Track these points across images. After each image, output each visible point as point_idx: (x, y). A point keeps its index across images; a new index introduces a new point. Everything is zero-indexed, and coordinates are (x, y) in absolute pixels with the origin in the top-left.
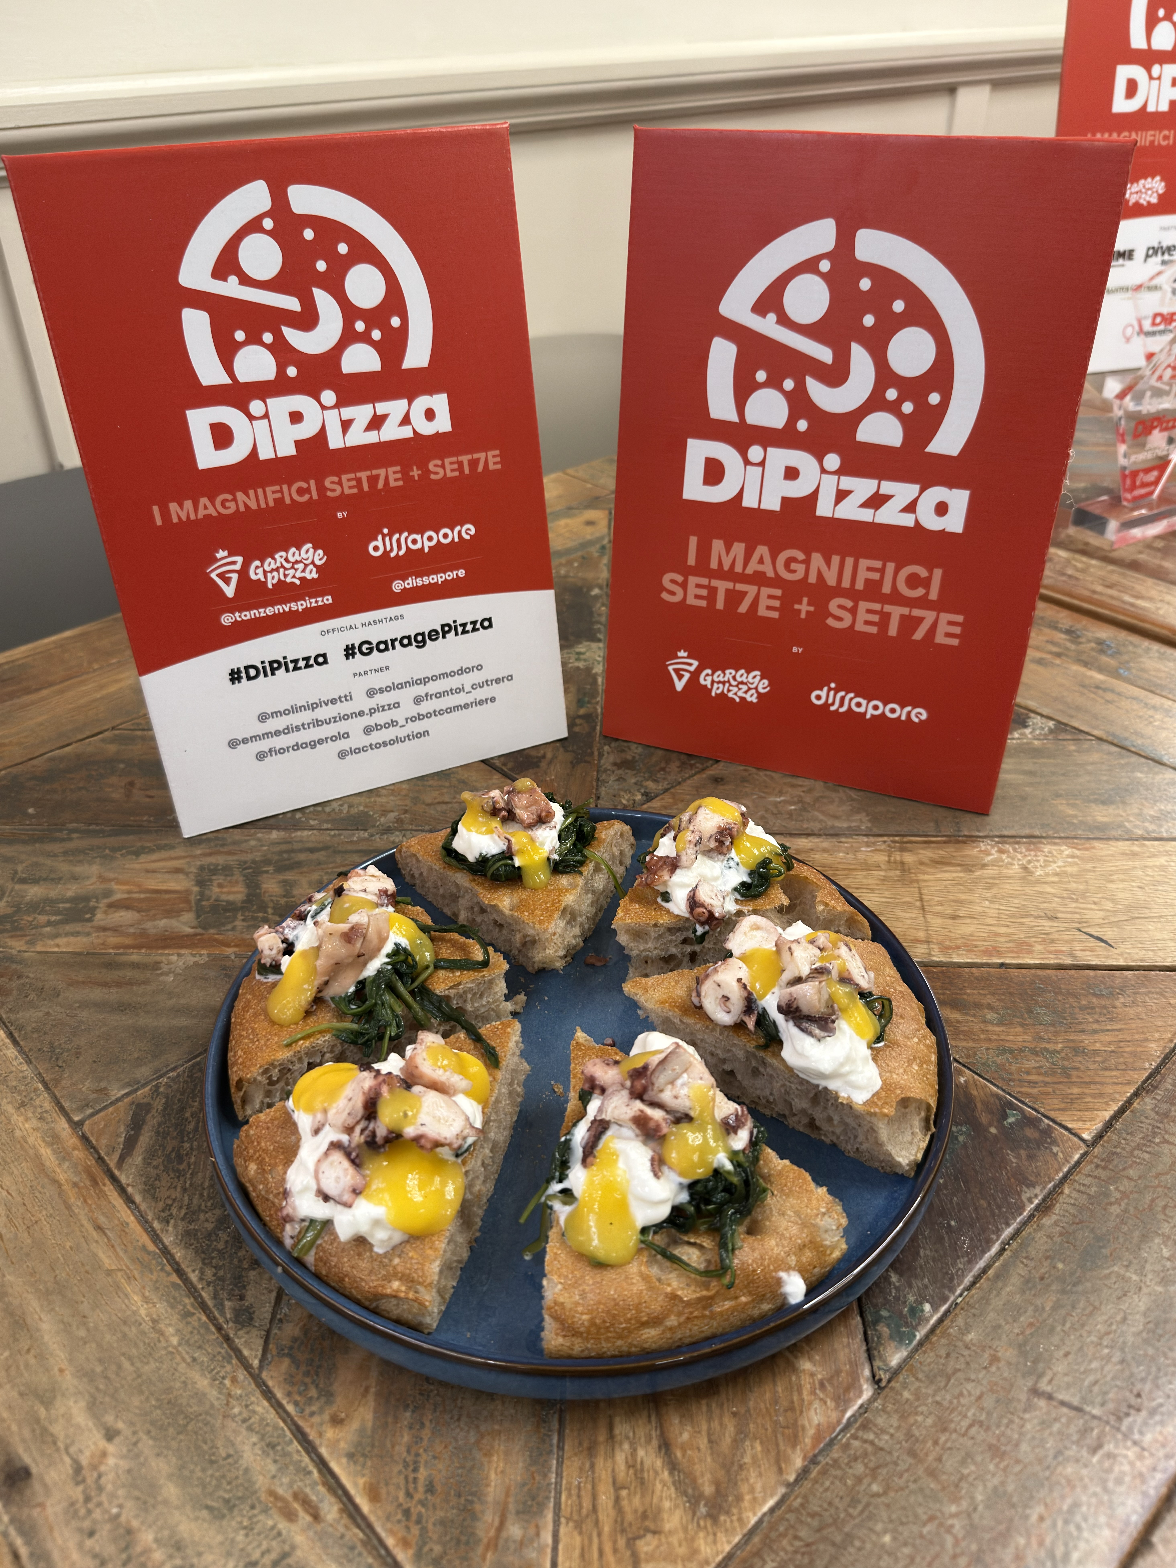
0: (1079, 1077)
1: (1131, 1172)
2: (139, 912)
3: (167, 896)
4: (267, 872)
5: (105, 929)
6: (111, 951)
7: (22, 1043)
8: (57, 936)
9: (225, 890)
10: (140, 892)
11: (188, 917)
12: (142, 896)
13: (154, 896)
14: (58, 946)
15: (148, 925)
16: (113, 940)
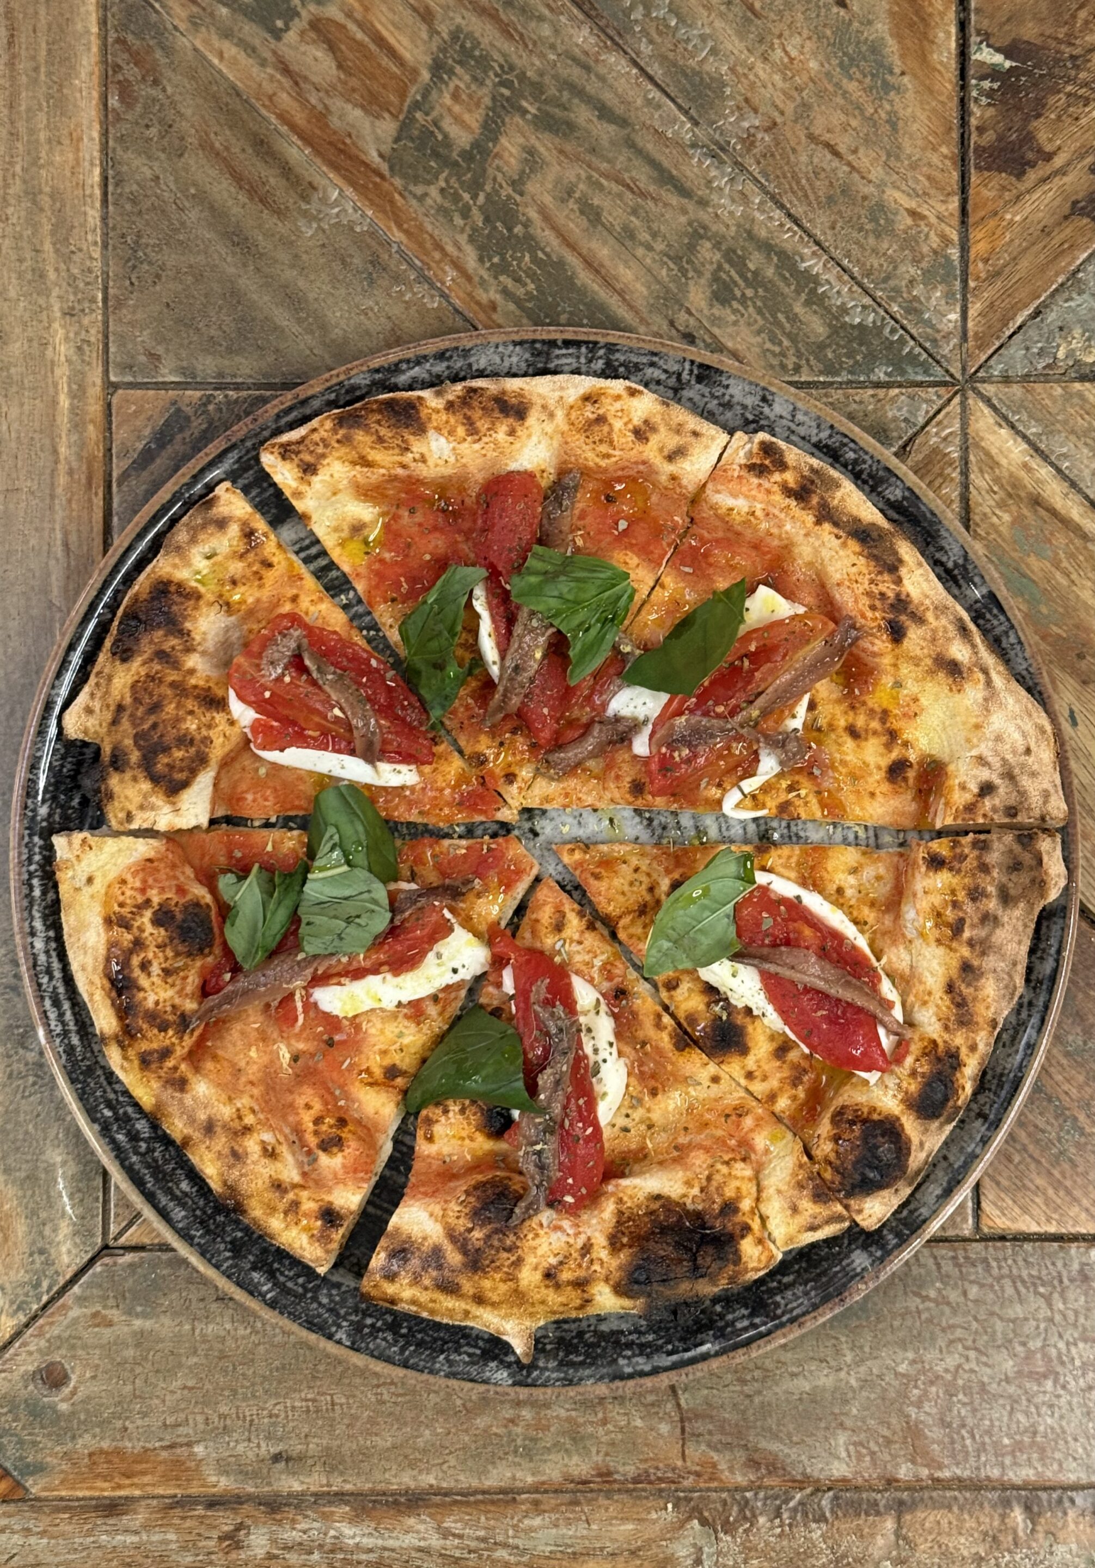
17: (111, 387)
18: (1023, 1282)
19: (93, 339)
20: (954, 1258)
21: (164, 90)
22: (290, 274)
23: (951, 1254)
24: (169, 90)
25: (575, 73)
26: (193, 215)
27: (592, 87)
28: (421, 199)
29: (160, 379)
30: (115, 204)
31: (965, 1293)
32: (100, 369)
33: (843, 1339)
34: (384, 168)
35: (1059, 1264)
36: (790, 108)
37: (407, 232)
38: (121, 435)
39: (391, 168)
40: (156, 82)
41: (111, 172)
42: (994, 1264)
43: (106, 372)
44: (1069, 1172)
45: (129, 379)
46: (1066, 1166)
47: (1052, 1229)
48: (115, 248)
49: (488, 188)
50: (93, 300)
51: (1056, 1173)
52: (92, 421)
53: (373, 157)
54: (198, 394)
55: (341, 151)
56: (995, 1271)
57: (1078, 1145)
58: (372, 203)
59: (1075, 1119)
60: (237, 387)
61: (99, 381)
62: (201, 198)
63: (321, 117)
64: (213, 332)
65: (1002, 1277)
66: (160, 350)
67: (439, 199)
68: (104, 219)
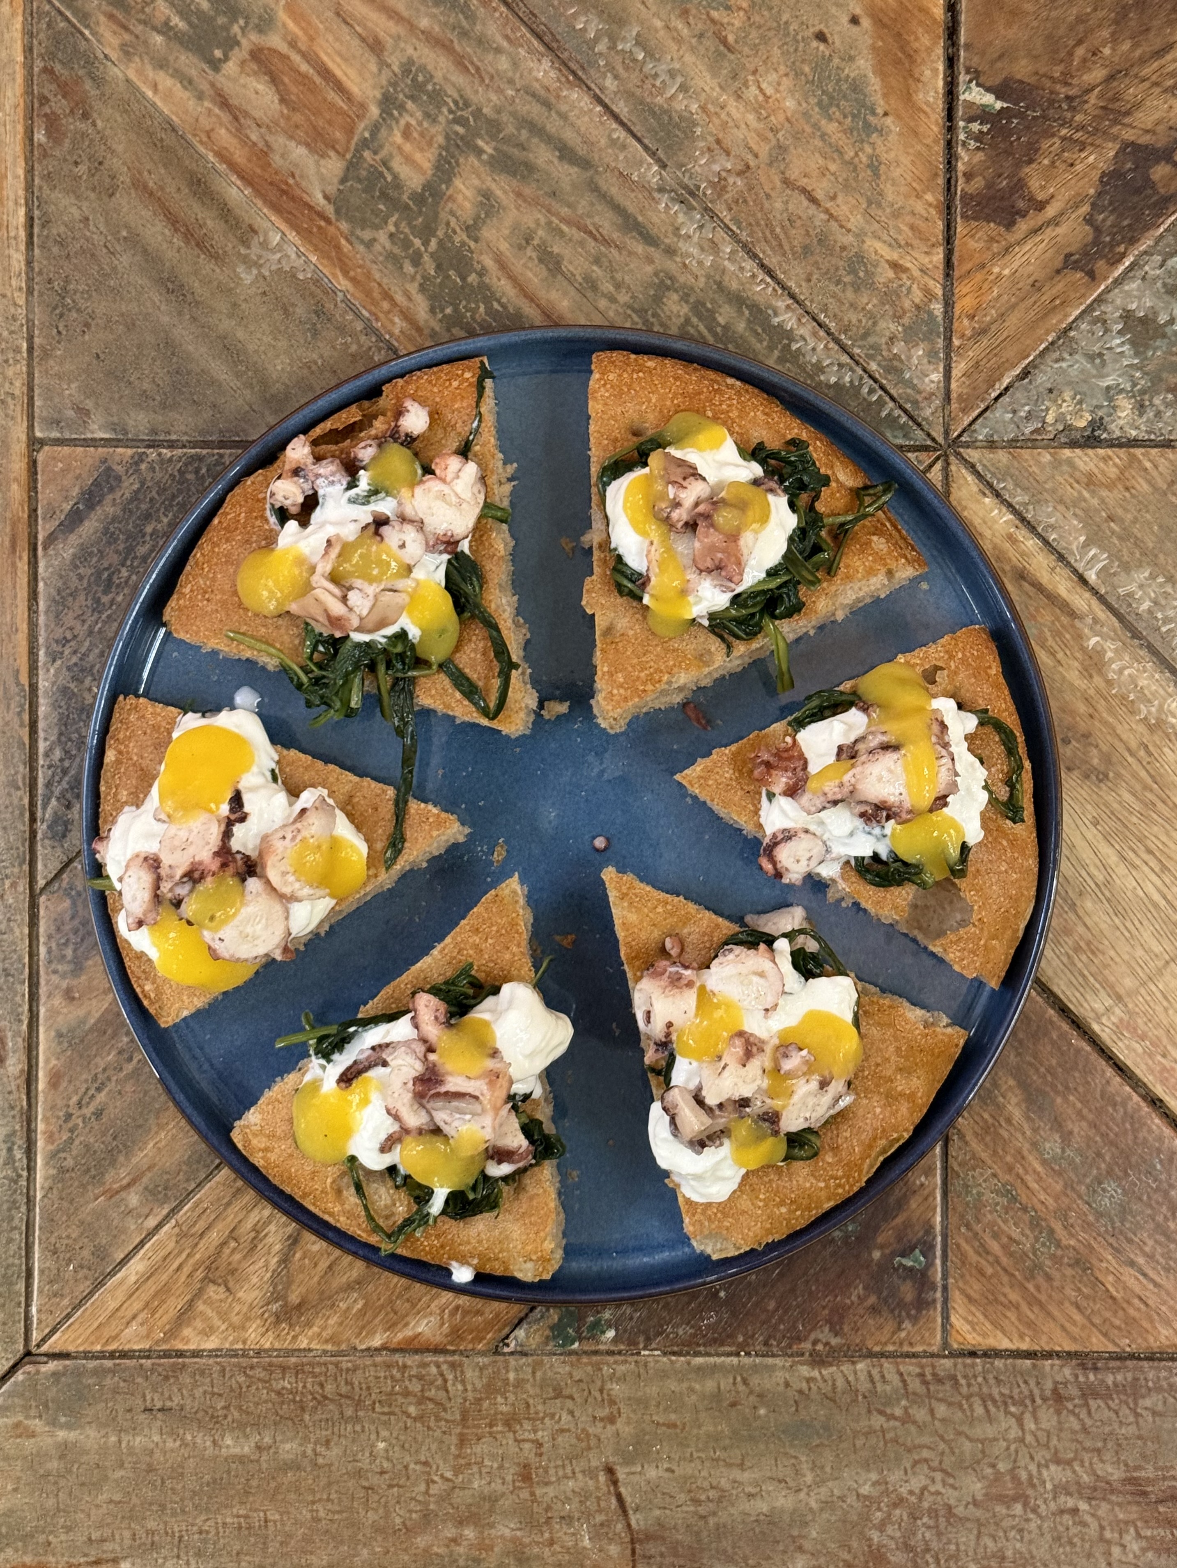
0: (1038, 1288)
1: (942, 1410)
2: (282, 100)
3: (332, 96)
4: (480, 152)
5: (224, 102)
6: (211, 157)
7: (37, 251)
8: (161, 64)
9: (408, 147)
10: (304, 55)
11: (334, 166)
12: (304, 67)
13: (318, 80)
14: (155, 88)
15: (279, 141)
16: (224, 137)
17: (34, 444)
18: (994, 1402)
19: (17, 392)
20: (922, 1375)
21: (94, 124)
22: (226, 325)
23: (918, 1370)
24: (99, 123)
25: (535, 110)
26: (125, 260)
27: (553, 125)
28: (370, 244)
29: (89, 436)
30: (42, 247)
31: (932, 1412)
32: (25, 424)
33: (804, 1459)
34: (330, 210)
35: (1032, 1383)
36: (764, 150)
37: (354, 280)
38: (46, 494)
39: (337, 211)
40: (85, 116)
41: (37, 213)
42: (963, 1382)
43: (31, 427)
44: (1044, 1285)
45: (55, 434)
46: (1040, 1280)
47: (1024, 1346)
48: (41, 294)
49: (440, 233)
50: (17, 350)
51: (1030, 1286)
52: (16, 480)
53: (319, 199)
54: (130, 452)
55: (284, 192)
56: (964, 1390)
57: (1053, 1257)
58: (316, 249)
59: (1052, 1232)
60: (172, 445)
61: (24, 437)
62: (134, 241)
63: (263, 154)
64: (146, 386)
65: (971, 1395)
66: (89, 404)
67: (388, 245)
68: (29, 263)
